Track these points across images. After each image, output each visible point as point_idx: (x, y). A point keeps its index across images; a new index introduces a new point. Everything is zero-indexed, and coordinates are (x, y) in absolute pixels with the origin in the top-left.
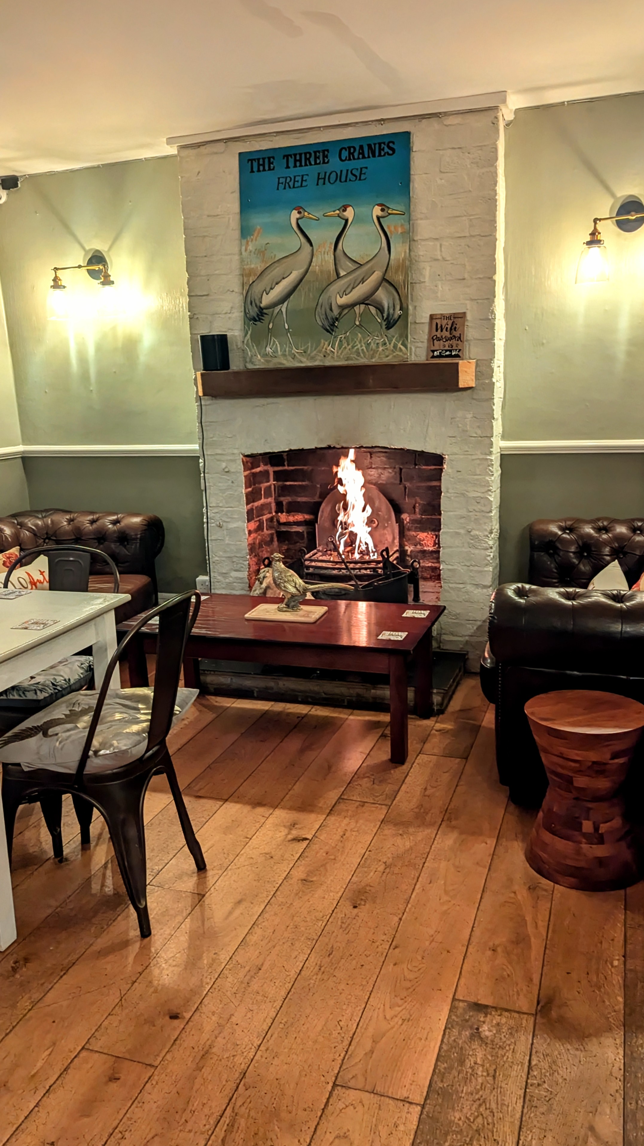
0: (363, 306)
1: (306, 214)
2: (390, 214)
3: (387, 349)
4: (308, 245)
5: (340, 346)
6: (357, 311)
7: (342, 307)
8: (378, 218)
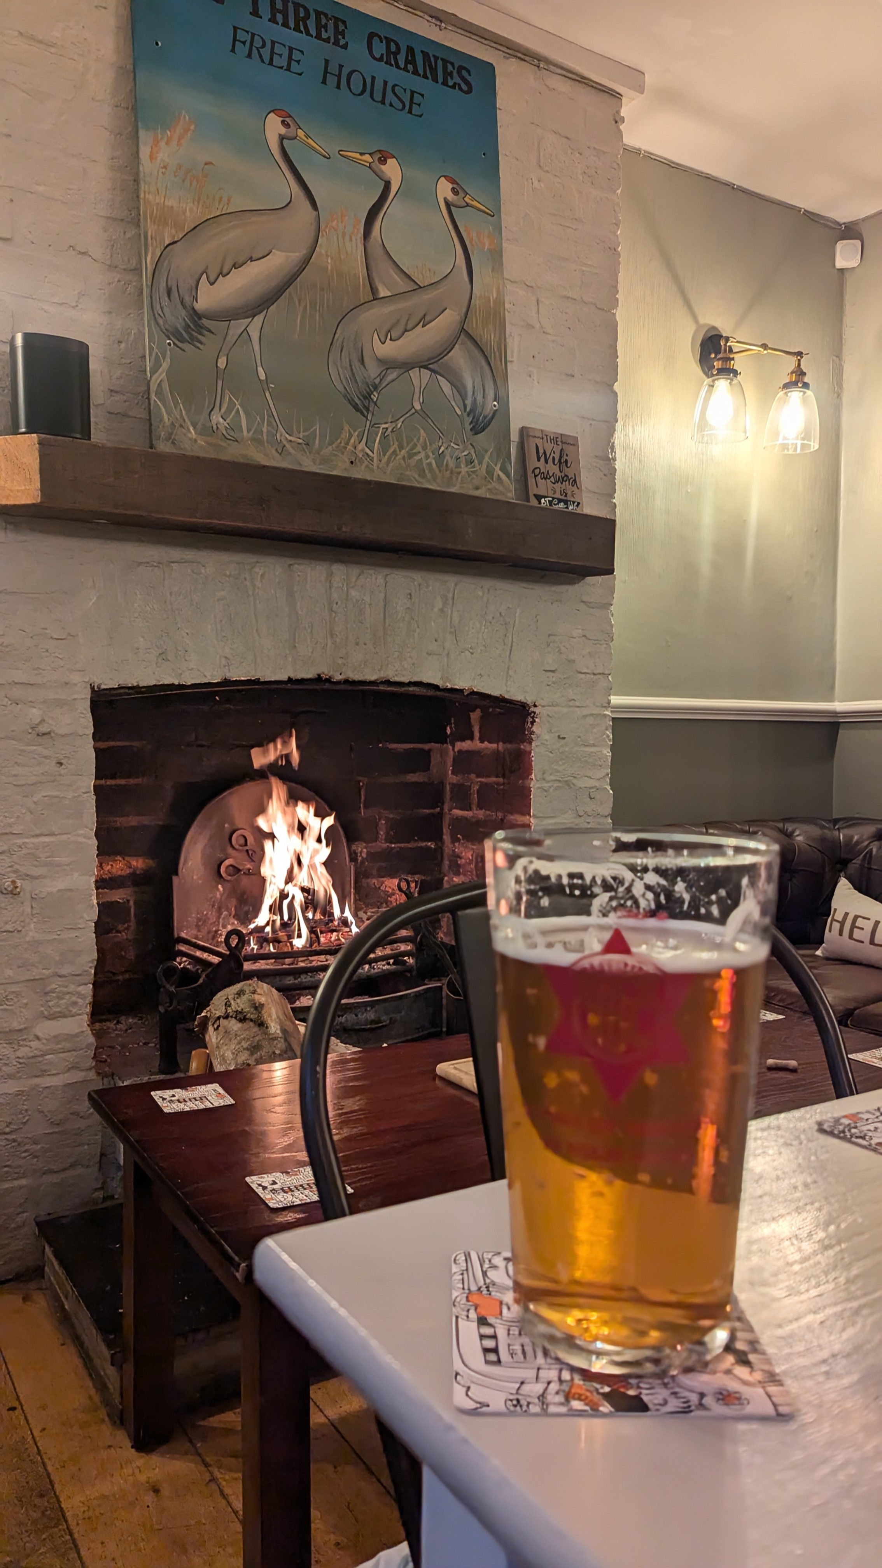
0: (426, 373)
1: (300, 133)
2: (468, 205)
3: (474, 472)
4: (307, 204)
5: (384, 447)
6: (416, 382)
7: (387, 364)
8: (448, 205)
